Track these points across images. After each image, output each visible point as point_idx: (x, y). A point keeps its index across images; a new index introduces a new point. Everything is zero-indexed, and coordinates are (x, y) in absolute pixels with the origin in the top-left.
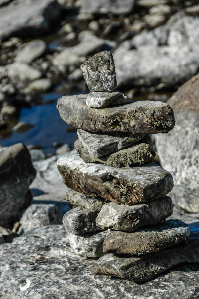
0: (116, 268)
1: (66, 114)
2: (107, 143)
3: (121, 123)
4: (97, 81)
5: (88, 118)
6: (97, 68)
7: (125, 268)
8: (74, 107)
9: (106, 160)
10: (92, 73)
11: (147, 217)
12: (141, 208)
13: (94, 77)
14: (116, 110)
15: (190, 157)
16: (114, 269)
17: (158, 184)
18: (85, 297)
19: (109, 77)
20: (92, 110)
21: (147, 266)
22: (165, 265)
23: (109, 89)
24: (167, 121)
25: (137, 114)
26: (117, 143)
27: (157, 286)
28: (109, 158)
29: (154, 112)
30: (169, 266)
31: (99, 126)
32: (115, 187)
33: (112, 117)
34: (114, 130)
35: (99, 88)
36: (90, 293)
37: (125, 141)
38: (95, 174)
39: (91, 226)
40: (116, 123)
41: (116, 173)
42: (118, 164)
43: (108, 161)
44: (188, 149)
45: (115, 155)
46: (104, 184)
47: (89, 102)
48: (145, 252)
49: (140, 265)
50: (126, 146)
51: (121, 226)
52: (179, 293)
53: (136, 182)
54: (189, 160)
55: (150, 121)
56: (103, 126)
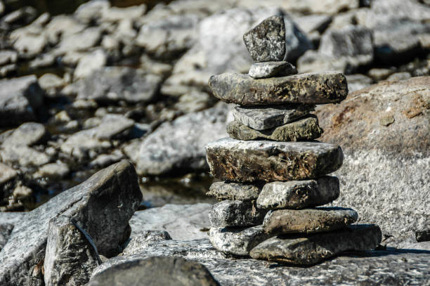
0: (282, 247)
1: (222, 91)
2: (274, 115)
3: (290, 93)
4: (263, 49)
5: (251, 90)
6: (266, 34)
7: (292, 247)
8: (232, 82)
9: (271, 134)
10: (259, 41)
11: (315, 194)
12: (310, 184)
13: (260, 45)
14: (287, 78)
16: (280, 249)
17: (332, 153)
18: (244, 283)
19: (279, 44)
20: (257, 81)
21: (315, 248)
22: (332, 250)
23: (277, 57)
24: (341, 89)
25: (309, 81)
26: (283, 116)
27: (326, 268)
28: (275, 131)
29: (327, 80)
30: (336, 251)
31: (266, 96)
32: (282, 161)
33: (281, 85)
34: (282, 100)
35: (266, 57)
36: (249, 280)
37: (292, 114)
38: (260, 148)
39: (242, 219)
40: (285, 92)
41: (283, 147)
42: (284, 137)
43: (273, 134)
45: (281, 128)
46: (269, 158)
47: (254, 72)
48: (314, 229)
49: (307, 245)
50: (293, 119)
51: (288, 201)
52: (352, 271)
53: (309, 151)
55: (323, 88)
56: (270, 95)
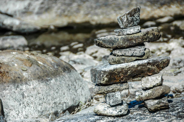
1: (111, 44)
3: (147, 38)
5: (130, 40)
6: (134, 15)
8: (115, 39)
13: (130, 20)
15: (23, 103)
23: (137, 24)
28: (145, 55)
31: (140, 40)
33: (145, 35)
34: (145, 41)
35: (132, 25)
38: (144, 63)
41: (149, 61)
44: (20, 100)
46: (147, 66)
51: (161, 82)
53: (165, 59)
54: (23, 105)
55: (158, 33)
